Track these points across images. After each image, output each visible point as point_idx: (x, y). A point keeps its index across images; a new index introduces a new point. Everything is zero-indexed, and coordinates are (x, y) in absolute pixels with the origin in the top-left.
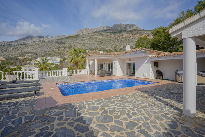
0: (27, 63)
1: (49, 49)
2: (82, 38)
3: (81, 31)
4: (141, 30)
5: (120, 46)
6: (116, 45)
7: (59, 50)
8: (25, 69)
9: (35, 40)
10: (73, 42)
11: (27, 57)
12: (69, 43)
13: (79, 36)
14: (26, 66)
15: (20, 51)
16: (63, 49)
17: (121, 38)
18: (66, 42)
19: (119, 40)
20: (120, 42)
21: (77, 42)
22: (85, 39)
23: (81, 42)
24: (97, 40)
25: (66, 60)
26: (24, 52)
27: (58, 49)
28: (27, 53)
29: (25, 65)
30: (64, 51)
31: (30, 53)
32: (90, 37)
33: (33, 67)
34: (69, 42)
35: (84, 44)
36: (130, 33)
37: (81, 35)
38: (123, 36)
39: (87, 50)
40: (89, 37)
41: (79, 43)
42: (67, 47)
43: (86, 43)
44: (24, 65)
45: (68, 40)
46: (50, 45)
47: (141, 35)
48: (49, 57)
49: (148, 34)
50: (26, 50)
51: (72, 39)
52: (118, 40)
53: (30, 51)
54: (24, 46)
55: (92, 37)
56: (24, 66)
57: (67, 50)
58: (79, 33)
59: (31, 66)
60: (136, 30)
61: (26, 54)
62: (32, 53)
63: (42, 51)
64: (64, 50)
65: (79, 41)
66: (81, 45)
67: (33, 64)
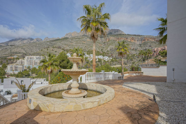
0: (14, 62)
1: (38, 50)
2: (70, 41)
3: (69, 34)
4: (126, 35)
5: (107, 49)
6: (103, 47)
7: (47, 50)
8: (11, 67)
9: (25, 41)
10: (62, 44)
11: (15, 57)
13: (67, 39)
14: (12, 64)
15: (9, 51)
16: (52, 49)
17: (107, 41)
18: (55, 44)
19: (106, 43)
20: (106, 44)
21: (65, 44)
22: (73, 41)
23: (69, 44)
24: (85, 42)
26: (14, 53)
27: (47, 49)
28: (16, 53)
31: (20, 53)
32: (78, 40)
34: (57, 44)
35: (73, 46)
36: (116, 36)
37: (69, 38)
38: (109, 39)
40: (77, 40)
42: (56, 47)
45: (57, 42)
46: (39, 46)
47: (127, 39)
48: (37, 56)
49: (133, 38)
50: (15, 50)
51: (61, 41)
52: (104, 43)
53: (19, 51)
54: (13, 47)
55: (80, 39)
57: (56, 49)
58: (68, 36)
59: (17, 65)
60: (121, 34)
61: (16, 54)
62: (21, 53)
63: (32, 51)
65: (67, 43)
66: (70, 47)
67: (20, 62)
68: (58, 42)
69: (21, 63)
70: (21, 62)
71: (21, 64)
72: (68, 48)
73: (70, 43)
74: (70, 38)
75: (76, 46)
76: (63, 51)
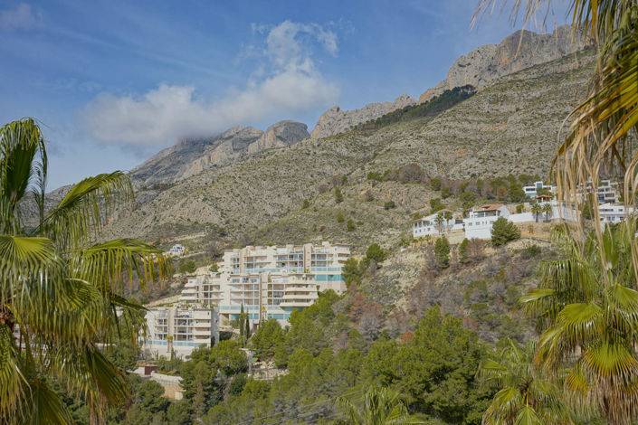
0: (173, 285)
1: (285, 201)
2: (486, 107)
7: (339, 200)
8: (160, 321)
9: (219, 154)
10: (430, 140)
11: (176, 252)
12: (402, 152)
13: (466, 97)
14: (166, 300)
15: (149, 220)
16: (364, 188)
18: (380, 146)
21: (451, 140)
22: (504, 108)
23: (478, 132)
25: (387, 263)
26: (168, 227)
27: (338, 191)
28: (180, 229)
29: (164, 294)
30: (370, 199)
31: (195, 227)
32: (544, 90)
33: (199, 306)
34: (400, 145)
35: (504, 143)
37: (480, 87)
39: (527, 180)
40: (535, 93)
41: (466, 143)
42: (388, 177)
43: (520, 134)
44: (158, 299)
45: (392, 130)
46: (293, 172)
48: (281, 244)
50: (175, 212)
51: (418, 121)
53: (193, 219)
54: (166, 194)
55: (564, 84)
56: (160, 302)
57: (387, 190)
58: (467, 78)
59: (188, 304)
61: (178, 234)
62: (202, 228)
63: (252, 211)
64: (368, 193)
65: (465, 130)
66: (480, 153)
67: (201, 288)
68: (401, 128)
69: (206, 295)
70: (206, 288)
71: (202, 297)
72: (472, 162)
73: (485, 127)
74: (487, 90)
75: (533, 139)
76: (437, 195)
